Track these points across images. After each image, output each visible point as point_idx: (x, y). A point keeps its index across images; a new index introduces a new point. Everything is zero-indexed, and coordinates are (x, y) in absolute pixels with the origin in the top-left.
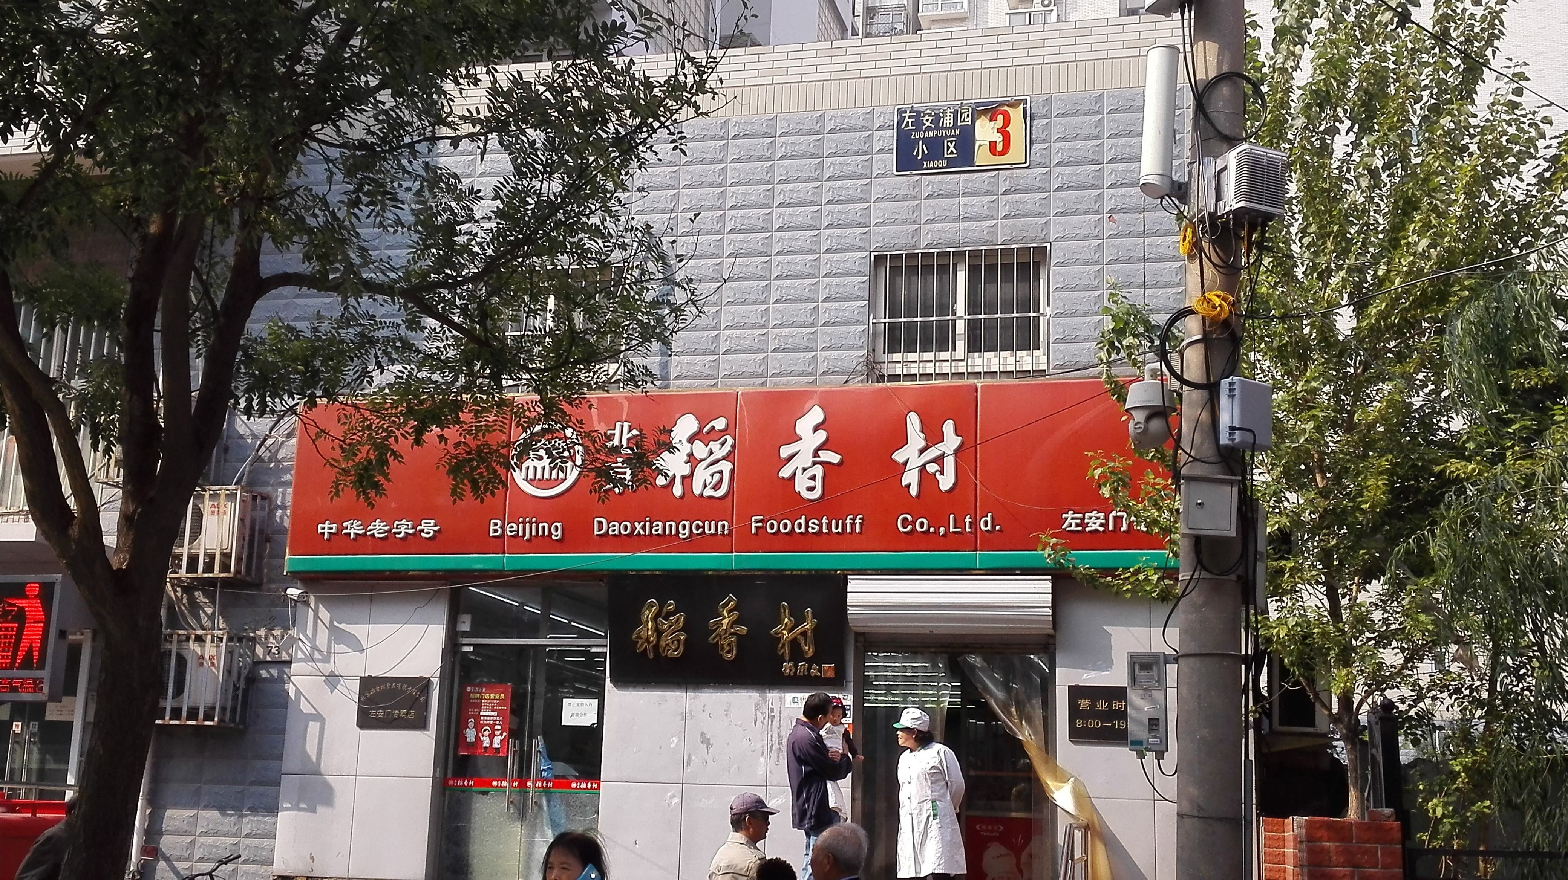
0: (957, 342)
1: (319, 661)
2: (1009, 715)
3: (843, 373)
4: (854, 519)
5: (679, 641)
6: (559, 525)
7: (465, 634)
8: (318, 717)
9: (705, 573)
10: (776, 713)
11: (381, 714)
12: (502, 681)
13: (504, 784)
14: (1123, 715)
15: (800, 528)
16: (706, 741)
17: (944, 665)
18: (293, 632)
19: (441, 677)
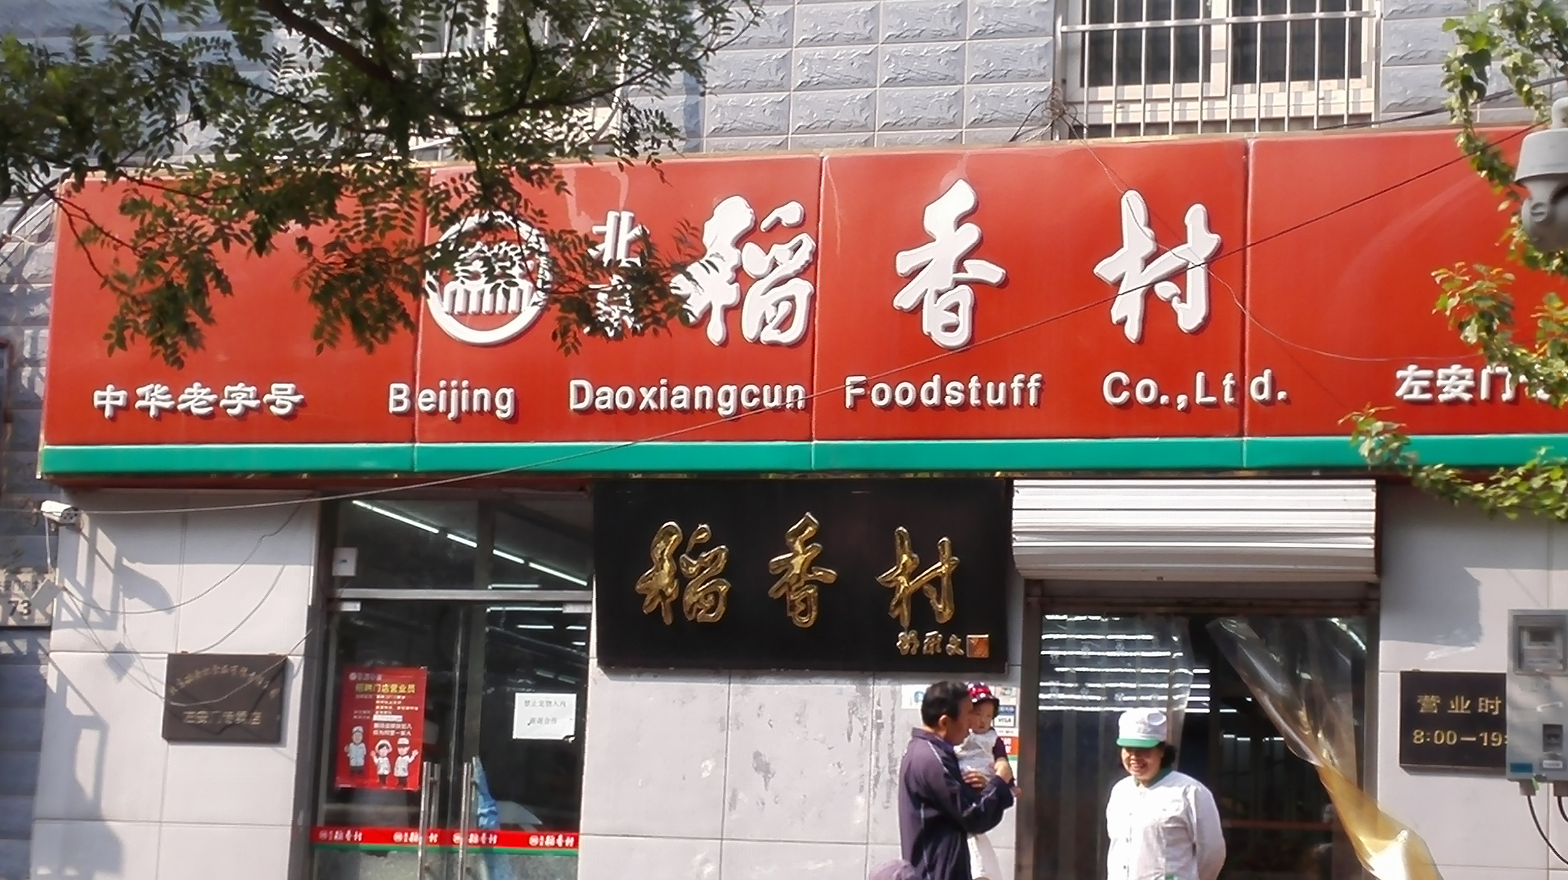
0: (1213, 65)
1: (99, 626)
2: (1295, 722)
3: (1007, 122)
4: (1026, 382)
5: (716, 594)
6: (509, 392)
7: (347, 582)
8: (96, 722)
9: (763, 477)
10: (886, 720)
11: (202, 717)
12: (409, 662)
13: (415, 837)
14: (1498, 723)
15: (930, 396)
16: (763, 768)
17: (1182, 640)
18: (54, 576)
19: (308, 655)
